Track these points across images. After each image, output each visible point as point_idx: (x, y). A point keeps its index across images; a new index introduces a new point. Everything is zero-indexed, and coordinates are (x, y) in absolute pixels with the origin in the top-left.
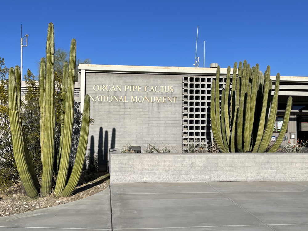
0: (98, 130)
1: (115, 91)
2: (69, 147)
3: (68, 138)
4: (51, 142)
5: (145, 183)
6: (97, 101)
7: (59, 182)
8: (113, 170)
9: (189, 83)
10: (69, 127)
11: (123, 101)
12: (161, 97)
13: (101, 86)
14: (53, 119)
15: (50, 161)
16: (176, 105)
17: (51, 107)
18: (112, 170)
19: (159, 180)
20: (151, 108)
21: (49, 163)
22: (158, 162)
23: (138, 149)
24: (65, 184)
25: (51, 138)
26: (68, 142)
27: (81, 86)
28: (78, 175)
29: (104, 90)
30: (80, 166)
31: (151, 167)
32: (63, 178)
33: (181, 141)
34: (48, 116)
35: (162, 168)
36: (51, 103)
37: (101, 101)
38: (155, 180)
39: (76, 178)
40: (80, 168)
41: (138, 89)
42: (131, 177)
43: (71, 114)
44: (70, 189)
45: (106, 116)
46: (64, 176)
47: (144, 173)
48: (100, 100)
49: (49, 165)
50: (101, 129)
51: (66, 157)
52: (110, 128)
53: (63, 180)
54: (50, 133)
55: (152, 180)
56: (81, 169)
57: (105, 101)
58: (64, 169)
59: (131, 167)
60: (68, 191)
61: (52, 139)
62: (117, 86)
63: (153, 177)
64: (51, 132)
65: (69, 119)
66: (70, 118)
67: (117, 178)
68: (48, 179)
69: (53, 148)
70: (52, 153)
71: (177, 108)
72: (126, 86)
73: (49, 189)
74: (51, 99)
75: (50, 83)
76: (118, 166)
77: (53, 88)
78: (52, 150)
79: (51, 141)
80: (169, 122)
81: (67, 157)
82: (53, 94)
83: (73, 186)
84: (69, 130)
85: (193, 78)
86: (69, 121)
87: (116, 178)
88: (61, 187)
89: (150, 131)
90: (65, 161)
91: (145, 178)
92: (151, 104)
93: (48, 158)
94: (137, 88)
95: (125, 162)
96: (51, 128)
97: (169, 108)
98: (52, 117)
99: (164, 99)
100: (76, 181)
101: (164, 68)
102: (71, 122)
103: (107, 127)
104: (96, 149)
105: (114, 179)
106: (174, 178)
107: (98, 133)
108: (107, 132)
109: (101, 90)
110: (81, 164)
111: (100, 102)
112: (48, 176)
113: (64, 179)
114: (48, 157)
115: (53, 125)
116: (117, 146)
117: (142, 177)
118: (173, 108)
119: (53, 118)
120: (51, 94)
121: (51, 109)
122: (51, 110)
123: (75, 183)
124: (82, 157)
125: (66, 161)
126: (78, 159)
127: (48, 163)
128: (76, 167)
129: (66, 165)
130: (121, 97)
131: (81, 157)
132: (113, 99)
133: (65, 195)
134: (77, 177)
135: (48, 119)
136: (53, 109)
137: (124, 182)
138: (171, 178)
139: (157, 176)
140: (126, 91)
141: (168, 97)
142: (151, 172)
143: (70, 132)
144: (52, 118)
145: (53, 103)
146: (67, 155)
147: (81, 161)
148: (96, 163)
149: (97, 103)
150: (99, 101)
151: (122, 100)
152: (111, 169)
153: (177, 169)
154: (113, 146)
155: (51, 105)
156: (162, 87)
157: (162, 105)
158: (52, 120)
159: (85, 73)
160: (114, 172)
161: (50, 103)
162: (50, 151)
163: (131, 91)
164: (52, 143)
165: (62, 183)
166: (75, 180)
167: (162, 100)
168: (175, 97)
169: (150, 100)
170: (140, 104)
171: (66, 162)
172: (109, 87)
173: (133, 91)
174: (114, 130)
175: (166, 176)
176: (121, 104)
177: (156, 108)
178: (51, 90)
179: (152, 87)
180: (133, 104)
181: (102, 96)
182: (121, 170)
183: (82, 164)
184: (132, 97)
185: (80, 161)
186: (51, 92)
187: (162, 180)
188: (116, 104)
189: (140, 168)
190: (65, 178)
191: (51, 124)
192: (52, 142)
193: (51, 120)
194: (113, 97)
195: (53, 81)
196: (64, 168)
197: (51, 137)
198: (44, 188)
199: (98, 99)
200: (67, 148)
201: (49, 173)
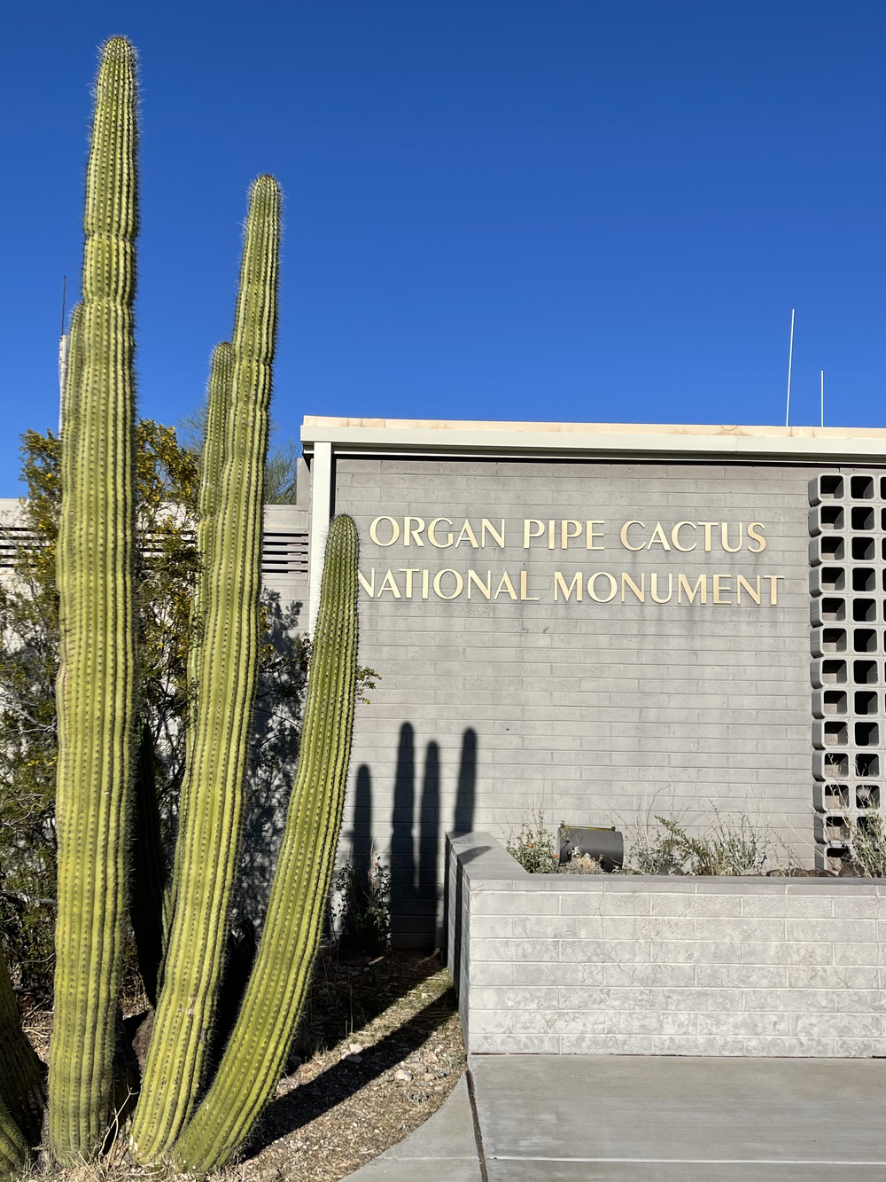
0: (393, 740)
1: (475, 545)
2: (223, 849)
3: (224, 789)
4: (102, 816)
5: (671, 1060)
6: (390, 598)
7: (163, 1071)
8: (483, 972)
9: (847, 503)
10: (227, 719)
11: (514, 597)
12: (703, 578)
13: (407, 520)
14: (121, 668)
15: (101, 943)
16: (781, 617)
17: (110, 585)
18: (479, 976)
19: (753, 1043)
20: (651, 629)
21: (94, 959)
22: (747, 937)
23: (608, 847)
24: (195, 1085)
25: (104, 794)
26: (222, 813)
27: (310, 521)
28: (277, 1032)
29: (420, 543)
30: (293, 976)
31: (704, 964)
32: (186, 1046)
33: (810, 803)
34: (88, 645)
35: (772, 968)
36: (110, 560)
37: (409, 595)
38: (730, 1038)
39: (263, 1056)
40: (290, 988)
41: (590, 534)
42: (592, 1019)
43: (239, 639)
44: (226, 1128)
45: (431, 671)
46: (194, 1034)
47: (661, 998)
48: (402, 589)
49: (93, 973)
50: (407, 732)
51: (204, 911)
52: (449, 732)
53: (183, 1063)
54: (101, 759)
55: (711, 1043)
56: (297, 996)
57: (425, 596)
58: (191, 991)
59: (589, 960)
60: (216, 1136)
61: (115, 795)
62: (485, 522)
63: (718, 1022)
64: (106, 752)
65: (226, 667)
66: (237, 664)
67: (508, 1023)
68: (86, 1058)
69: (120, 860)
70: (110, 893)
71: (787, 630)
72: (527, 522)
73: (93, 1123)
74: (111, 531)
75: (106, 428)
76: (512, 952)
77: (120, 457)
78: (111, 871)
79: (103, 809)
80: (746, 702)
81: (214, 910)
82: (120, 497)
83: (249, 1103)
84: (229, 740)
85: (870, 479)
86: (231, 685)
87: (500, 1025)
88: (175, 1104)
89: (651, 744)
90: (201, 935)
91: (669, 1029)
92: (650, 612)
93: (85, 923)
94: (584, 533)
95: (550, 931)
96: (107, 726)
97: (745, 629)
98: (115, 653)
99: (716, 588)
100: (263, 1071)
101: (720, 434)
102: (241, 689)
103: (436, 725)
104: (382, 833)
105: (490, 1028)
106: (843, 1031)
107: (392, 755)
108: (433, 749)
109: (407, 543)
110: (296, 959)
111: (403, 602)
112: (87, 1041)
113: (189, 1057)
114: (85, 916)
115: (119, 704)
116: (483, 819)
117: (652, 1023)
118: (766, 629)
119: (121, 659)
120: (111, 500)
121: (105, 598)
122: (110, 604)
123: (258, 1084)
124: (306, 920)
125: (206, 939)
126: (282, 931)
127: (88, 960)
128: (270, 979)
129: (207, 962)
130: (506, 578)
131: (301, 919)
132: (464, 588)
133: (196, 1159)
134: (272, 1045)
135: (86, 666)
136: (120, 599)
137: (547, 1047)
138: (826, 1033)
139: (741, 1016)
140: (527, 545)
141: (740, 578)
142: (705, 994)
143: (233, 754)
144: (115, 660)
145: (120, 557)
146: (211, 898)
147: (301, 946)
148: (381, 905)
149: (386, 608)
150: (397, 595)
151: (511, 590)
152: (471, 969)
153: (860, 980)
154: (464, 824)
155: (105, 572)
156: (708, 525)
157: (708, 617)
158: (110, 671)
159: (334, 458)
160: (489, 985)
161: (104, 560)
162: (99, 876)
163: (552, 546)
164: (113, 824)
165: (179, 1082)
166: (258, 1069)
167: (710, 592)
168: (774, 578)
169: (648, 592)
170: (596, 613)
171: (205, 946)
172: (444, 526)
173: (564, 546)
174: (470, 739)
175: (798, 1018)
176: (505, 610)
177: (675, 631)
178: (110, 474)
179: (659, 528)
180: (561, 611)
181: (409, 572)
182: (527, 978)
183: (305, 963)
184: (558, 575)
185: (295, 946)
186: (110, 486)
187: (774, 1044)
188: (481, 609)
189: (641, 965)
190: (201, 1047)
191: (104, 695)
192: (113, 818)
193: (104, 672)
194: (464, 575)
195: (120, 410)
196: (194, 981)
197: (105, 786)
198: (64, 1114)
199: (394, 588)
200: (212, 853)
201: (89, 1024)
